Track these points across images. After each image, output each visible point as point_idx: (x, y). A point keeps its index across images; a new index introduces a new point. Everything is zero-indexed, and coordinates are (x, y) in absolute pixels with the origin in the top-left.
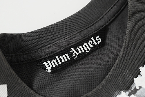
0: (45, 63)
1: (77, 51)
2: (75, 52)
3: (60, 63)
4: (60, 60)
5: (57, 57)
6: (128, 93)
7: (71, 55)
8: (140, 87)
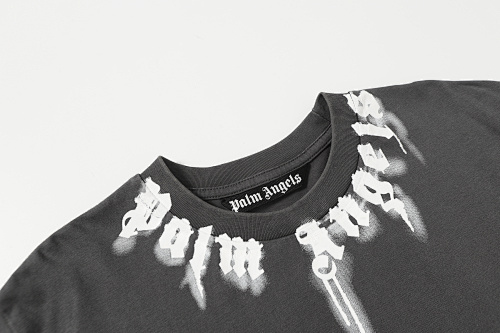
0: (231, 202)
1: (272, 191)
2: (269, 192)
3: (250, 203)
4: (251, 200)
5: (247, 196)
6: (319, 223)
7: (263, 194)
8: (334, 221)
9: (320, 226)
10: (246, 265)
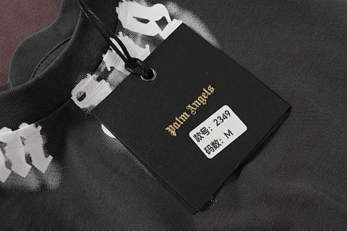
9: (99, 80)
10: (29, 159)
